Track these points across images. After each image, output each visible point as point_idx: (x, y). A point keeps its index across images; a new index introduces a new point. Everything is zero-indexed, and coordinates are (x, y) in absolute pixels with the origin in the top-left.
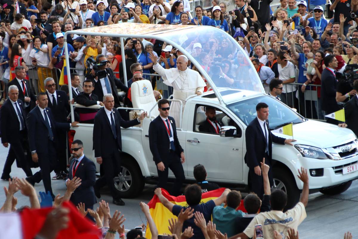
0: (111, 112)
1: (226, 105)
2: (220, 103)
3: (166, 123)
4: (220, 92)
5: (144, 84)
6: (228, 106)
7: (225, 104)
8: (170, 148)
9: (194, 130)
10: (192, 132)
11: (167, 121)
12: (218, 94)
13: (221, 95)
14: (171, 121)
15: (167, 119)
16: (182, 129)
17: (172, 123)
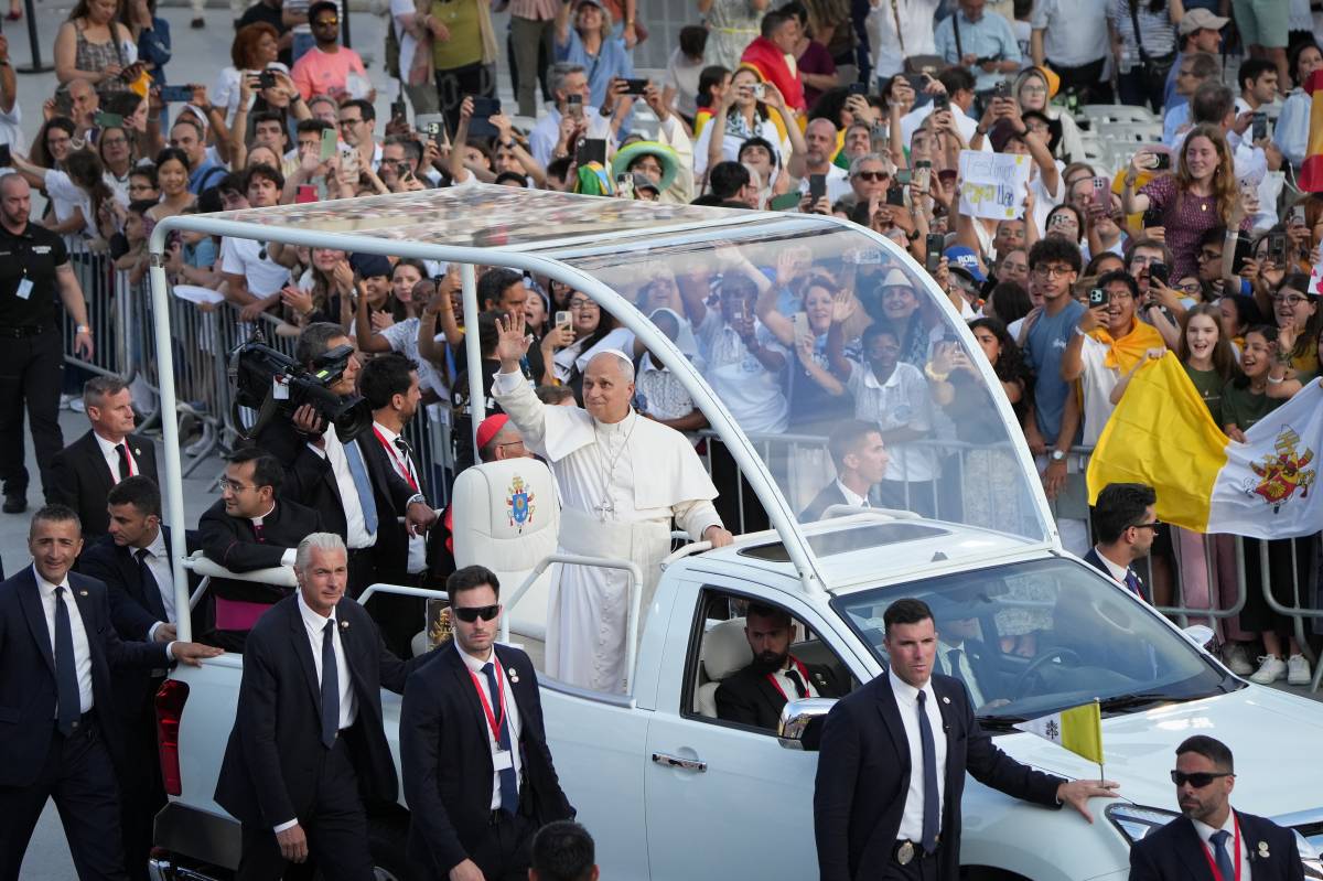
0: (324, 621)
1: (832, 595)
2: (805, 589)
3: (482, 680)
4: (809, 538)
5: (517, 480)
6: (840, 604)
7: (828, 592)
8: (496, 803)
9: (687, 710)
10: (676, 718)
11: (487, 670)
12: (796, 546)
13: (815, 553)
14: (512, 672)
15: (492, 659)
16: (633, 703)
17: (516, 679)
